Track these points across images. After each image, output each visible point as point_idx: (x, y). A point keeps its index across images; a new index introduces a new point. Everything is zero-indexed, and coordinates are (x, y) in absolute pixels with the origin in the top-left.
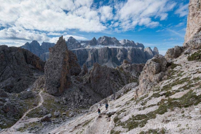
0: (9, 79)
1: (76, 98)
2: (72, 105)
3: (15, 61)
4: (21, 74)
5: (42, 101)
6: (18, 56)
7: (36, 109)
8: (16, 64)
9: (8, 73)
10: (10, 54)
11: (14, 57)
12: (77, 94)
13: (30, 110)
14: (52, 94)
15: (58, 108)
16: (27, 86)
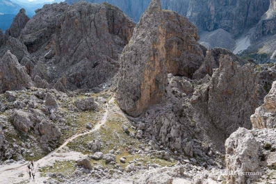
0: (82, 61)
1: (163, 130)
2: (150, 143)
3: (94, 30)
4: (100, 54)
5: (104, 121)
6: (99, 22)
7: (87, 135)
8: (95, 36)
9: (82, 50)
10: (87, 17)
11: (93, 23)
12: (166, 123)
13: (76, 136)
14: (125, 112)
15: (121, 143)
16: (105, 79)
